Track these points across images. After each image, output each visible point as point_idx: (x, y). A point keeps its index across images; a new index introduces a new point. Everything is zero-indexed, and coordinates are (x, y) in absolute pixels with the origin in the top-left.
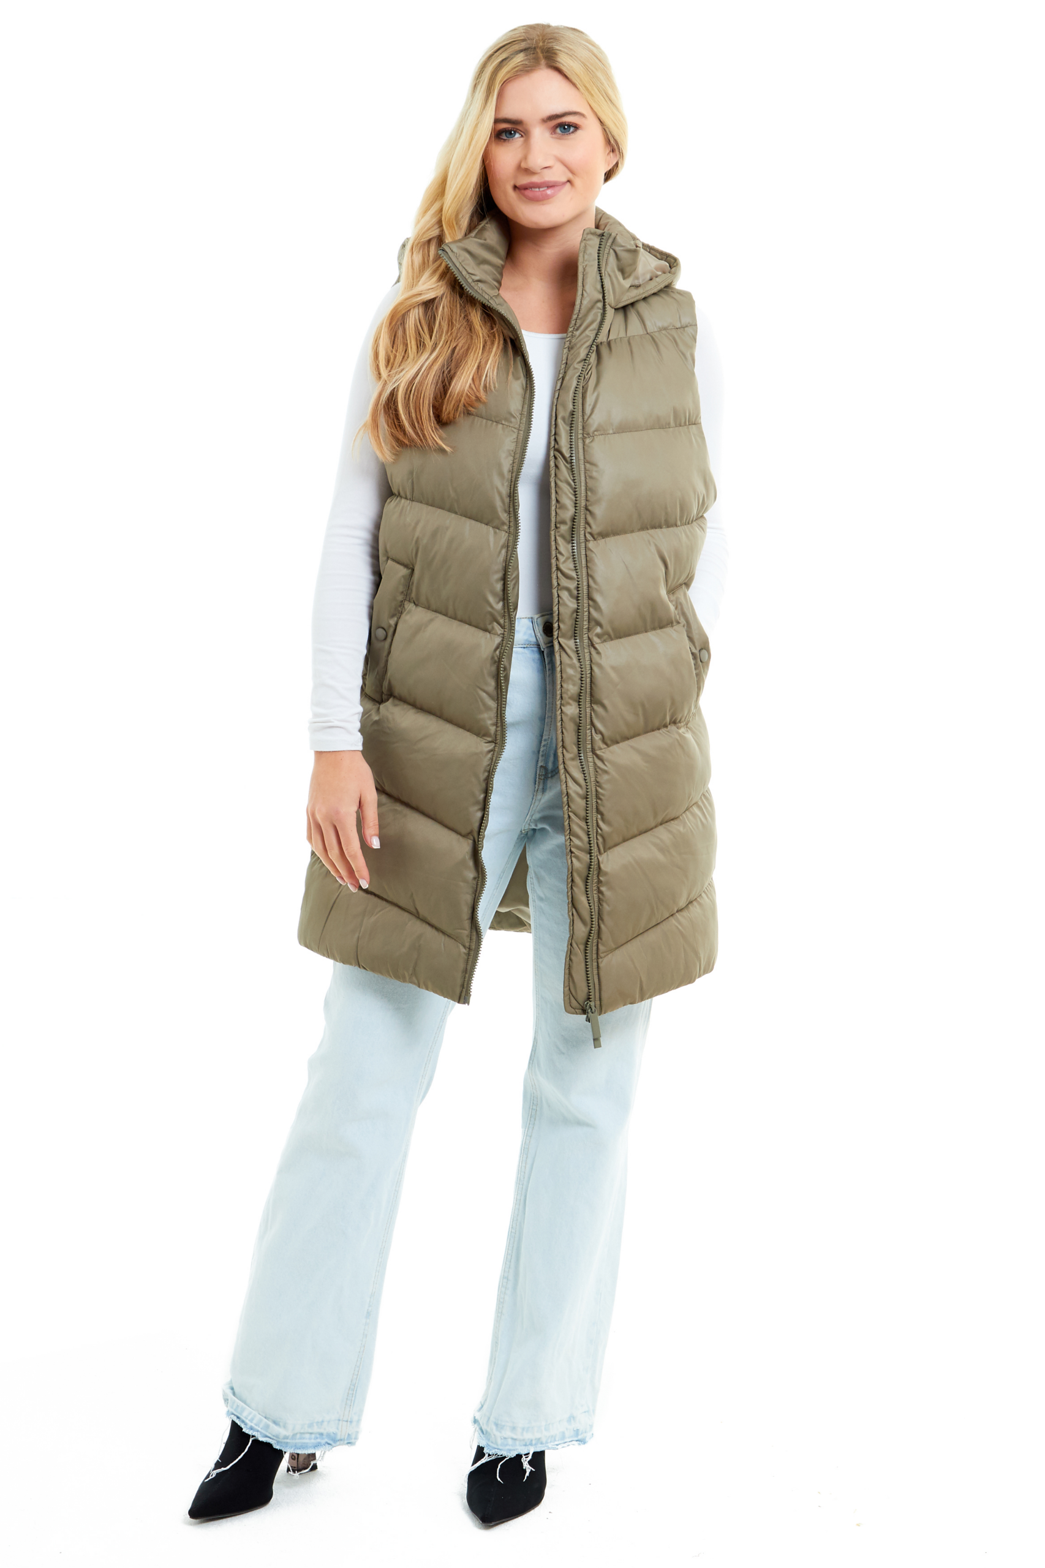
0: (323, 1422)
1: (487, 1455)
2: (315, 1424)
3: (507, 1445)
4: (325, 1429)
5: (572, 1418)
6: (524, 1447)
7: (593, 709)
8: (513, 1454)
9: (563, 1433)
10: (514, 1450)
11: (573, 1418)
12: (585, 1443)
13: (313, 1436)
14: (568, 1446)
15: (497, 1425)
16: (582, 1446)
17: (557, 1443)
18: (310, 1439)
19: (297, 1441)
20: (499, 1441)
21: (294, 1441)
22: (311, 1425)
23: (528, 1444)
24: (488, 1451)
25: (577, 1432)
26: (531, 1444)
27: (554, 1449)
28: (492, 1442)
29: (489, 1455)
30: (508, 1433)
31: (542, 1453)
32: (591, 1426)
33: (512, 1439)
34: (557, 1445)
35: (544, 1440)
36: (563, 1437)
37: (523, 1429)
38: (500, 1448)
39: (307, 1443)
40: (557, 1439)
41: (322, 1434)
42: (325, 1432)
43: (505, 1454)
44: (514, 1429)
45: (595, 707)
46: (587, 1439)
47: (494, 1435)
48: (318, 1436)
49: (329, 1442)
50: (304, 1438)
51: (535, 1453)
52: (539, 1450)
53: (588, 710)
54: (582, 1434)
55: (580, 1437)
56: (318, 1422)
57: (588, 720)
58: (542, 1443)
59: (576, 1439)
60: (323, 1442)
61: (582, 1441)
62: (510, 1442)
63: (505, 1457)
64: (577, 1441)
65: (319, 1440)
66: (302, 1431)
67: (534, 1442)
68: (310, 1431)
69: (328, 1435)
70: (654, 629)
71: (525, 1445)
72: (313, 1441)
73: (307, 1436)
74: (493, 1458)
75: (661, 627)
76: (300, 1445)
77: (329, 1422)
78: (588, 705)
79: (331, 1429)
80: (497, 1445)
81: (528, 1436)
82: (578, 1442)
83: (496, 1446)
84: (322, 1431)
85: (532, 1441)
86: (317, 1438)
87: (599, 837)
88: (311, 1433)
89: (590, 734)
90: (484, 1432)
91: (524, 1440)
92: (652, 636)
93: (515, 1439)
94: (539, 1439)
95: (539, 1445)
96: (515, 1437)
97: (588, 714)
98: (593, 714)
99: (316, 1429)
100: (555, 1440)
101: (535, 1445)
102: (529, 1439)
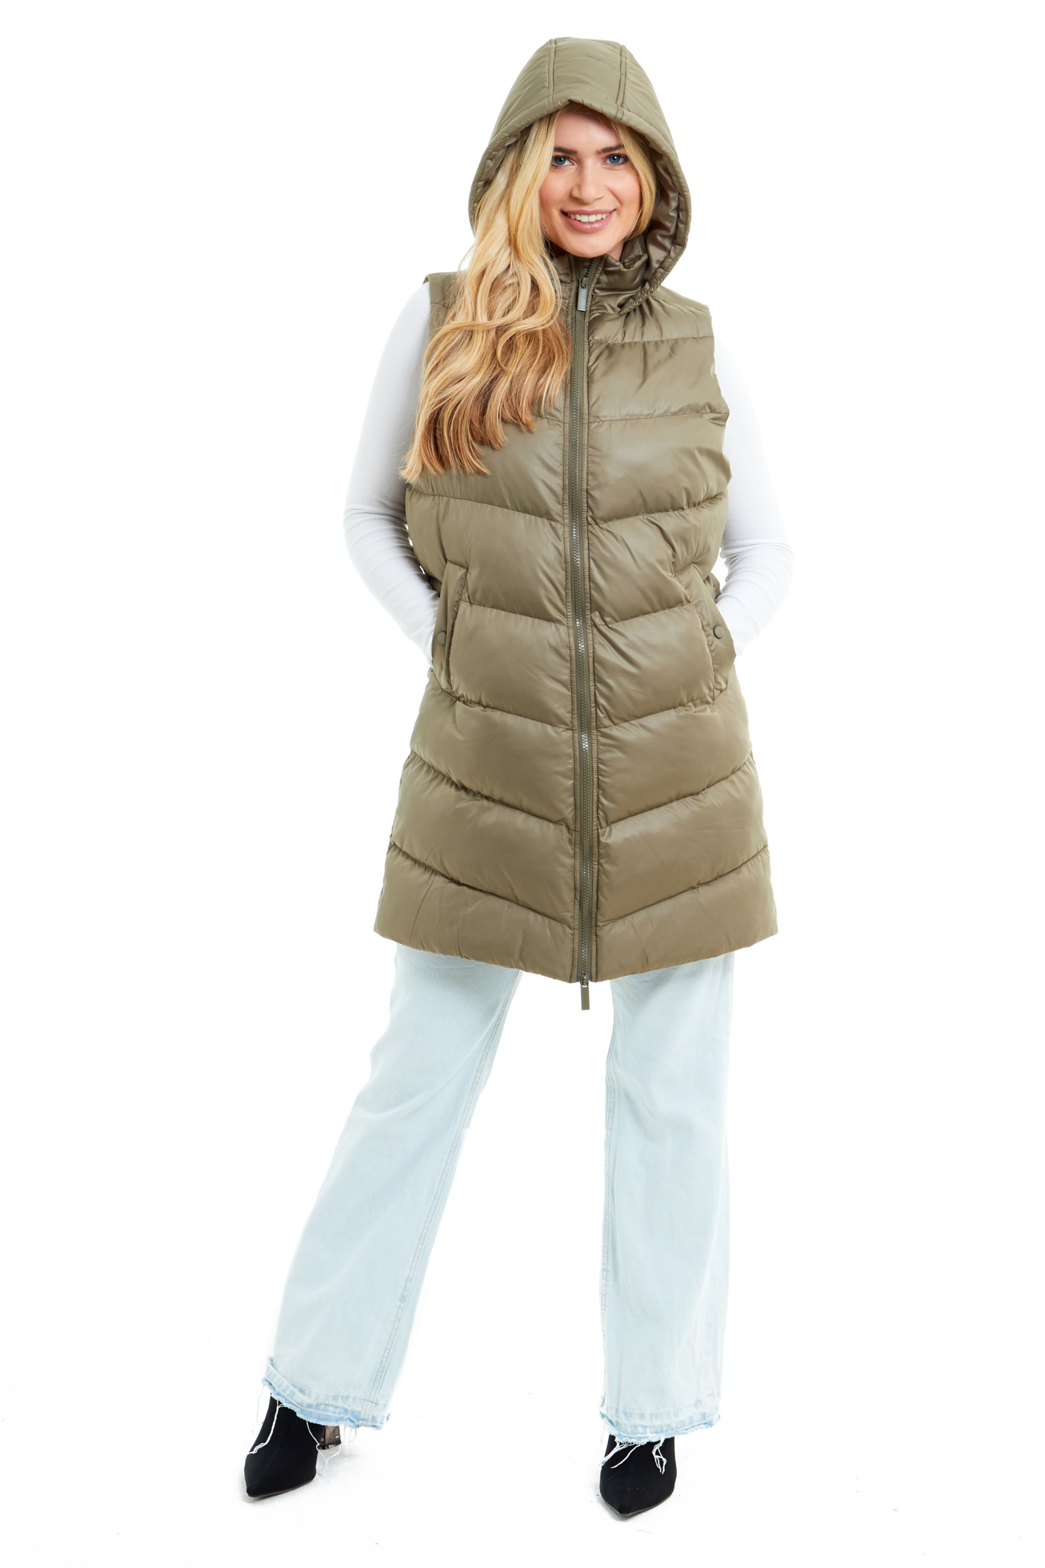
0: (348, 1397)
1: (618, 1444)
2: (340, 1398)
3: (637, 1433)
4: (350, 1405)
5: (698, 1402)
6: (655, 1435)
7: (596, 688)
8: (644, 1442)
9: (692, 1418)
10: (645, 1438)
11: (700, 1401)
12: (712, 1425)
13: (338, 1410)
14: (697, 1429)
15: (625, 1414)
16: (710, 1429)
17: (686, 1428)
18: (334, 1413)
19: (321, 1412)
20: (629, 1430)
21: (317, 1412)
22: (335, 1398)
23: (659, 1431)
24: (619, 1440)
25: (704, 1415)
26: (662, 1431)
27: (684, 1434)
28: (623, 1432)
29: (621, 1444)
30: (637, 1421)
31: (673, 1439)
32: (717, 1409)
33: (643, 1426)
34: (686, 1430)
35: (674, 1426)
36: (692, 1421)
37: (652, 1415)
38: (631, 1436)
39: (331, 1416)
40: (686, 1424)
41: (346, 1411)
42: (349, 1409)
43: (635, 1441)
44: (642, 1416)
45: (599, 685)
46: (713, 1422)
47: (624, 1424)
48: (343, 1411)
49: (352, 1419)
50: (328, 1411)
51: (666, 1440)
52: (669, 1437)
53: (592, 688)
54: (708, 1417)
55: (707, 1420)
56: (342, 1397)
57: (593, 699)
58: (672, 1429)
59: (704, 1422)
60: (346, 1417)
61: (709, 1424)
62: (640, 1430)
63: (636, 1445)
64: (704, 1424)
65: (342, 1415)
66: (326, 1403)
67: (664, 1429)
68: (334, 1403)
69: (353, 1413)
70: (664, 609)
71: (656, 1432)
72: (336, 1415)
73: (332, 1409)
74: (625, 1446)
75: (670, 607)
76: (323, 1416)
77: (354, 1399)
78: (592, 684)
79: (357, 1407)
80: (628, 1434)
81: (657, 1422)
82: (706, 1425)
83: (626, 1435)
84: (346, 1406)
85: (662, 1427)
86: (341, 1413)
87: (600, 812)
88: (337, 1407)
89: (595, 712)
90: (615, 1424)
91: (654, 1427)
92: (662, 616)
93: (646, 1427)
94: (669, 1425)
95: (670, 1432)
96: (645, 1424)
97: (592, 693)
98: (597, 693)
99: (340, 1403)
100: (684, 1425)
101: (666, 1431)
102: (659, 1426)
